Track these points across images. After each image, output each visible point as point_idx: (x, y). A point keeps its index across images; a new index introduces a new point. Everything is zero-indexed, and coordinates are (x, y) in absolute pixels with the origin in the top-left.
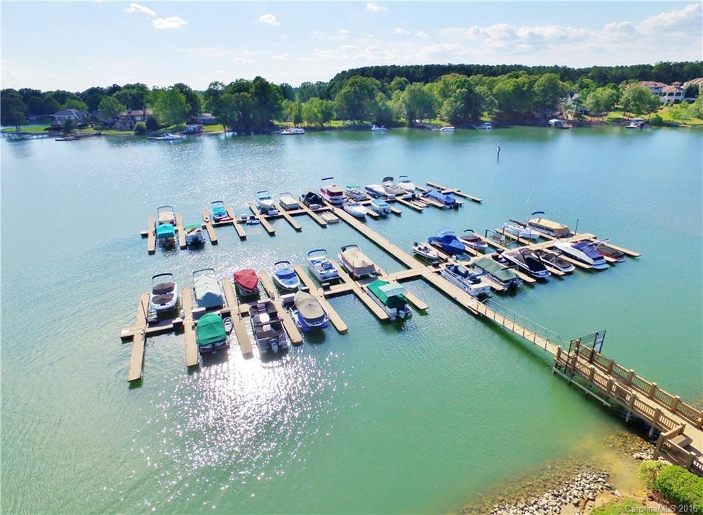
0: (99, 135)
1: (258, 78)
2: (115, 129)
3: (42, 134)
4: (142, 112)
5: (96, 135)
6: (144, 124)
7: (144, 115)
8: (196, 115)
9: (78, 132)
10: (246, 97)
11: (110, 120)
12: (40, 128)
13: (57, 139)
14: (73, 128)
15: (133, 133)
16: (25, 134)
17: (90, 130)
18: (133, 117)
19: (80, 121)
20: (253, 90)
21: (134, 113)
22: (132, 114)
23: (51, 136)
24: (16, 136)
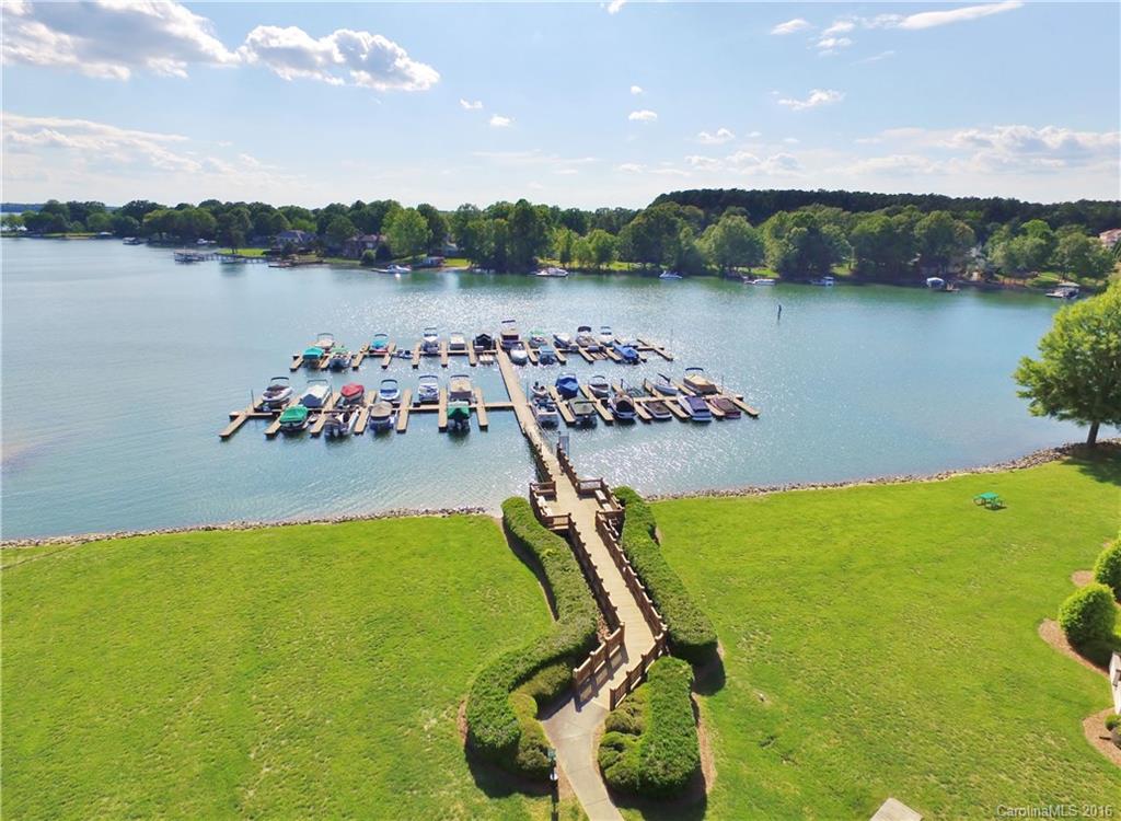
0: (321, 263)
1: (521, 201)
2: (341, 257)
3: (257, 258)
4: (375, 238)
5: (317, 263)
6: (373, 253)
7: (377, 241)
8: (440, 246)
9: (297, 258)
10: (501, 225)
11: (337, 245)
12: (258, 252)
13: (272, 264)
14: (291, 253)
15: (359, 262)
16: (241, 257)
17: (313, 257)
18: (364, 244)
19: (303, 246)
20: (511, 216)
21: (366, 238)
22: (363, 240)
23: (268, 260)
24: (230, 260)
